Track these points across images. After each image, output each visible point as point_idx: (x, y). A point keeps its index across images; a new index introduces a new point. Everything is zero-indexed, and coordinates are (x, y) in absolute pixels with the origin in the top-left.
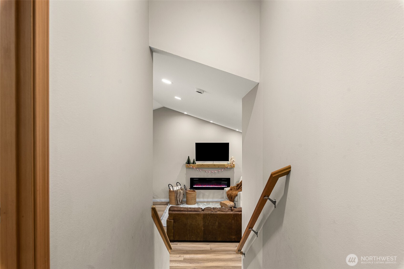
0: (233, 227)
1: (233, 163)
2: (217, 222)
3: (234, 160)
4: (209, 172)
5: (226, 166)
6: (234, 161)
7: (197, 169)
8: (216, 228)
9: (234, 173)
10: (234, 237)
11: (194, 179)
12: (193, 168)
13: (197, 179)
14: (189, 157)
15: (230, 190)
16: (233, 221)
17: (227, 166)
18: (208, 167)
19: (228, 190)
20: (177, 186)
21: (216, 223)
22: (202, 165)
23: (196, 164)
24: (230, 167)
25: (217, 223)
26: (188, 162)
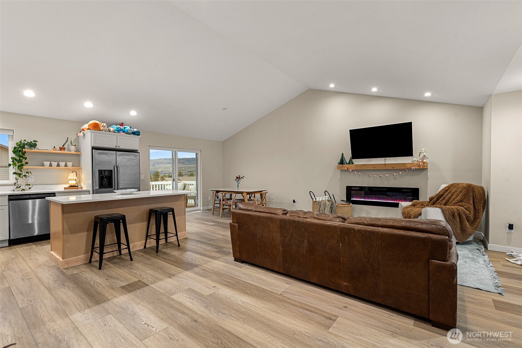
0: (342, 259)
1: (423, 160)
2: (306, 241)
3: (425, 154)
4: (375, 176)
5: (409, 166)
6: (426, 157)
7: (355, 172)
8: (305, 254)
9: (427, 179)
10: (345, 284)
11: (353, 188)
12: (347, 170)
13: (356, 188)
14: (342, 154)
15: (411, 205)
16: (341, 244)
17: (411, 165)
18: (374, 169)
19: (408, 206)
20: (326, 196)
21: (304, 241)
22: (364, 166)
23: (353, 164)
24: (417, 168)
25: (306, 244)
26: (342, 162)
